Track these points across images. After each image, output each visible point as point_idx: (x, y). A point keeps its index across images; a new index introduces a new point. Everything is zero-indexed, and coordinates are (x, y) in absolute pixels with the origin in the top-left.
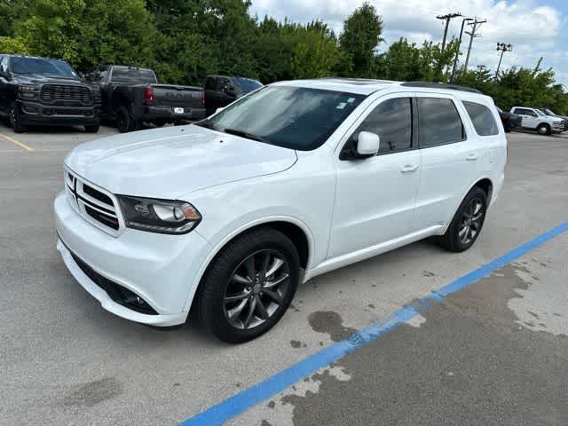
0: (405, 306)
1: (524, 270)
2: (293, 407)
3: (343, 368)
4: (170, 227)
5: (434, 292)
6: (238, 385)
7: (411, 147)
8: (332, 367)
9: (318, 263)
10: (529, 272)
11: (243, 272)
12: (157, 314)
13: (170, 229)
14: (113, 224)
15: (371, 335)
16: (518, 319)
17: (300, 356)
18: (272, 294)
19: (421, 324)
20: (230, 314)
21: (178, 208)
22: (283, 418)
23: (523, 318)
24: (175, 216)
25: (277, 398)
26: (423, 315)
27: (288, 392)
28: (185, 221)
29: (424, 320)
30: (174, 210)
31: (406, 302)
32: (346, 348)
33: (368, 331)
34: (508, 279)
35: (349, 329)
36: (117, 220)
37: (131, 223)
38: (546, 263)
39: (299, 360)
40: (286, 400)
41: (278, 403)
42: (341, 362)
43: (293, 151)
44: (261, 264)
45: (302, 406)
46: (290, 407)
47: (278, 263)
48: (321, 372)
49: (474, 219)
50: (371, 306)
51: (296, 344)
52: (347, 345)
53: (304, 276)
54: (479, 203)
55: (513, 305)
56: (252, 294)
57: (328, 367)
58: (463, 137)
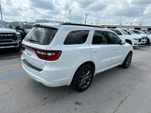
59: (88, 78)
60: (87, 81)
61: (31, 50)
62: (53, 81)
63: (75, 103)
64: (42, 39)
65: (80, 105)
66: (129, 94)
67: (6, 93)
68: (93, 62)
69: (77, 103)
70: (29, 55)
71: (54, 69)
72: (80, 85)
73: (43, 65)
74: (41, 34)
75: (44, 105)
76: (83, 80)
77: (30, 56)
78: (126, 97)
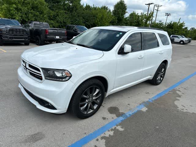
0: (140, 104)
1: (179, 91)
2: (105, 140)
3: (121, 126)
4: (61, 79)
5: (149, 99)
6: (85, 134)
7: (141, 49)
8: (117, 126)
9: (111, 90)
10: (180, 91)
11: (86, 94)
12: (57, 109)
13: (61, 80)
14: (40, 78)
15: (129, 115)
16: (178, 108)
17: (106, 122)
18: (95, 101)
19: (146, 110)
20: (82, 108)
21: (63, 72)
22: (102, 144)
23: (180, 107)
24: (62, 75)
25: (99, 137)
26: (146, 107)
27: (102, 135)
28: (66, 77)
29: (147, 109)
30: (62, 73)
31: (140, 103)
32: (121, 120)
33: (128, 113)
34: (174, 94)
35: (122, 113)
36: (41, 77)
37: (47, 78)
38: (186, 88)
39: (106, 124)
40: (102, 138)
41: (100, 139)
42: (120, 124)
43: (102, 51)
44: (92, 91)
45: (108, 140)
46: (104, 141)
47: (97, 91)
48: (113, 128)
49: (162, 74)
50: (129, 104)
51: (104, 118)
52: (121, 118)
53: (106, 95)
54: (163, 68)
55: (176, 103)
56: (89, 101)
57: (116, 126)
58: (158, 46)
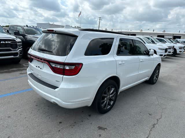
59: (112, 97)
60: (110, 100)
61: (42, 62)
62: (72, 101)
63: (98, 127)
64: (54, 49)
65: (105, 130)
66: (161, 116)
67: (9, 117)
68: (119, 76)
69: (100, 128)
70: (39, 69)
71: (72, 86)
72: (103, 105)
73: (59, 82)
74: (53, 43)
75: (59, 131)
76: (106, 99)
77: (41, 70)
78: (157, 120)
